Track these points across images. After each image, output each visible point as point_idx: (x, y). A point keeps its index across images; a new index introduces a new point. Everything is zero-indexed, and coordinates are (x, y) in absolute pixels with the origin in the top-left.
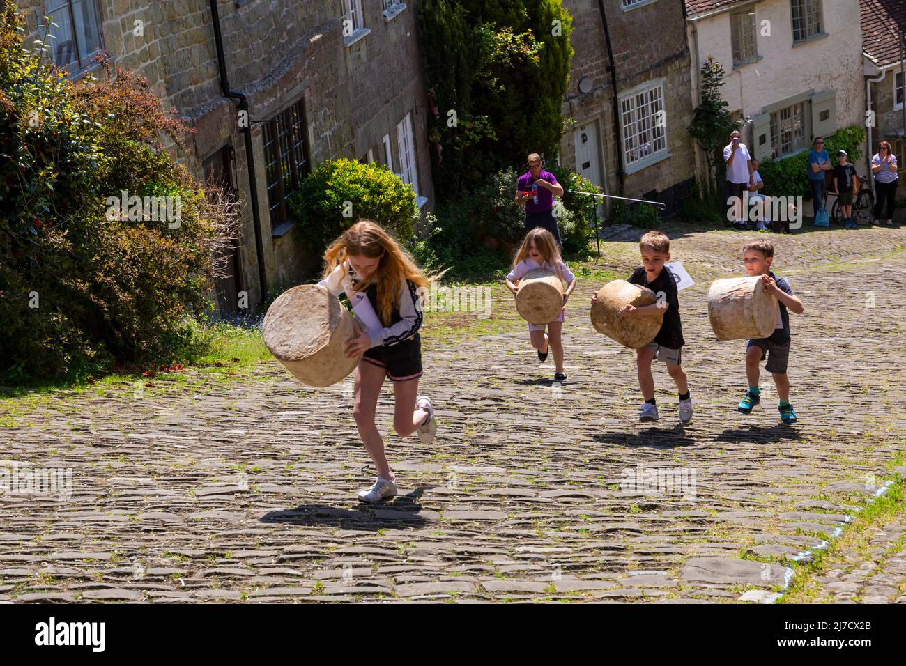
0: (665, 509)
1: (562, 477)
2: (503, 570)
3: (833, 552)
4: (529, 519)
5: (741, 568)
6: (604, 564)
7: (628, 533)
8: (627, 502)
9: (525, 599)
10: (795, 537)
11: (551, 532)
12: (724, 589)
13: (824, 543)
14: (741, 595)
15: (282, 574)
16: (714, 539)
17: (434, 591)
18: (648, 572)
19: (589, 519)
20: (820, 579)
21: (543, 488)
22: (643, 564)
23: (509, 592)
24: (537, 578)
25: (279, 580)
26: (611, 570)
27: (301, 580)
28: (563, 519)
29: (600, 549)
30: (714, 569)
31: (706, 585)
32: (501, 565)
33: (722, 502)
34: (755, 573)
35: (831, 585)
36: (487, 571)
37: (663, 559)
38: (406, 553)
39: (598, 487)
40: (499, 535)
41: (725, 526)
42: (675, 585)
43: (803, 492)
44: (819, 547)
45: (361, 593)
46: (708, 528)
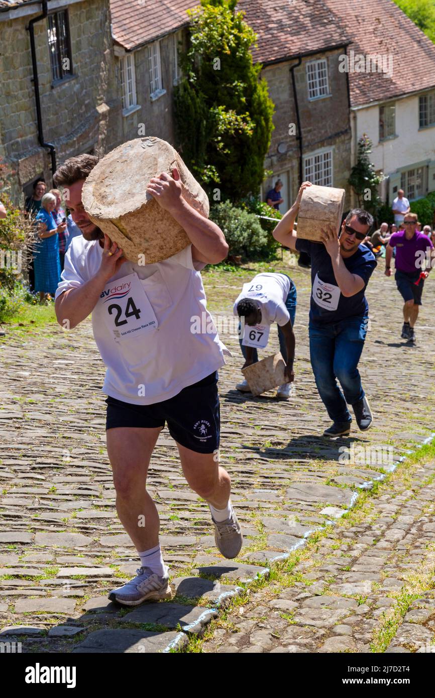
2: (174, 483)
3: (387, 482)
5: (325, 492)
6: (238, 483)
7: (259, 461)
8: (264, 439)
9: (184, 505)
10: (364, 471)
12: (311, 505)
13: (382, 475)
14: (321, 510)
15: (32, 478)
16: (313, 470)
18: (265, 491)
19: (237, 450)
20: (373, 501)
22: (263, 485)
23: (175, 499)
25: (30, 482)
26: (242, 487)
27: (43, 483)
29: (239, 472)
30: (308, 491)
31: (300, 502)
32: (174, 480)
33: (324, 443)
34: (333, 495)
35: (381, 506)
36: (164, 484)
37: (277, 482)
39: (248, 427)
41: (322, 460)
42: (281, 500)
43: (377, 438)
44: (378, 478)
45: (80, 495)
46: (311, 461)
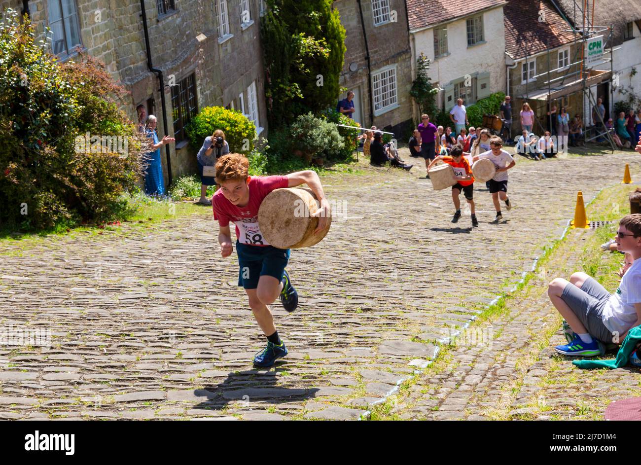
0: (375, 311)
1: (322, 291)
4: (301, 315)
5: (411, 347)
6: (337, 343)
7: (353, 324)
8: (355, 306)
11: (311, 324)
12: (400, 359)
14: (409, 362)
15: (160, 346)
16: (399, 329)
17: (243, 357)
18: (360, 348)
19: (333, 316)
20: (452, 353)
21: (310, 297)
22: (358, 344)
24: (300, 351)
25: (159, 349)
26: (341, 346)
27: (170, 350)
28: (319, 316)
29: (337, 334)
30: (397, 347)
31: (392, 356)
33: (406, 307)
34: (418, 349)
35: (459, 356)
37: (370, 340)
38: (230, 335)
39: (341, 297)
40: (283, 325)
41: (406, 321)
42: (374, 356)
43: (451, 302)
45: (202, 358)
46: (397, 322)
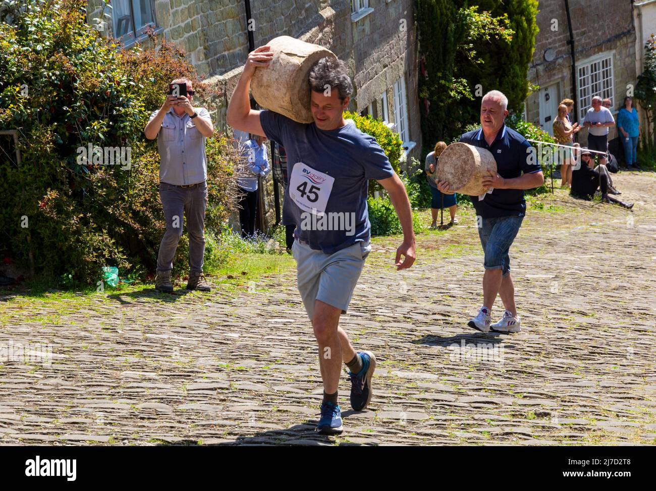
0: (555, 416)
1: (482, 384)
4: (445, 420)
7: (520, 436)
8: (526, 409)
11: (459, 433)
19: (492, 423)
21: (462, 394)
28: (471, 422)
33: (602, 412)
39: (507, 395)
40: (418, 434)
41: (599, 433)
46: (585, 435)
